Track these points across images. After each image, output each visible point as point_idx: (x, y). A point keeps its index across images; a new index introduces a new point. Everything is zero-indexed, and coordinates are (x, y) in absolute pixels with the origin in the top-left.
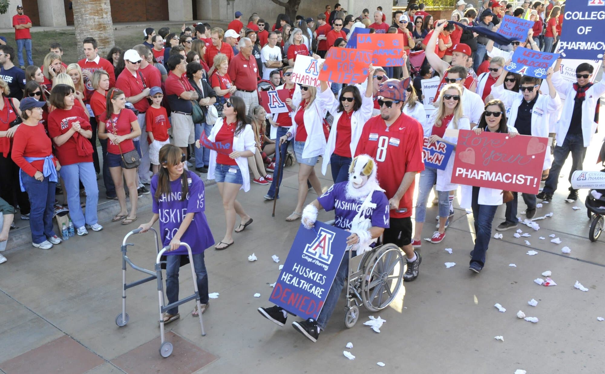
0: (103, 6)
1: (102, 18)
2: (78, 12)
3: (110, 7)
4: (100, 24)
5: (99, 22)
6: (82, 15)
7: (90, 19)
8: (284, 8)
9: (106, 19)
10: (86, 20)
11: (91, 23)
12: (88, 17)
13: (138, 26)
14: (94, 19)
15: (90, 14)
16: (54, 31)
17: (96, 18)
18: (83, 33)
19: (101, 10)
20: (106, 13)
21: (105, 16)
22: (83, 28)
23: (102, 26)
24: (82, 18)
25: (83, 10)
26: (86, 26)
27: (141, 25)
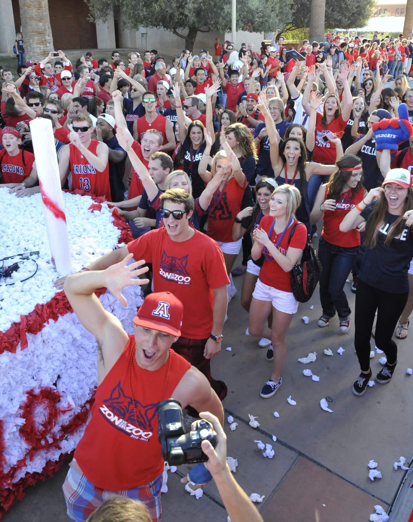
0: (47, 38)
1: (46, 46)
2: (27, 42)
3: (52, 38)
4: (45, 52)
5: (44, 50)
6: (30, 44)
7: (37, 48)
8: (184, 40)
9: (49, 48)
10: (34, 48)
11: (38, 50)
12: (35, 46)
13: (74, 52)
14: (40, 48)
15: (37, 44)
16: (9, 56)
17: (42, 46)
18: (31, 58)
19: (46, 40)
20: (50, 43)
21: (48, 45)
22: (32, 54)
23: (46, 53)
24: (30, 47)
25: (31, 40)
26: (34, 53)
27: (76, 52)
